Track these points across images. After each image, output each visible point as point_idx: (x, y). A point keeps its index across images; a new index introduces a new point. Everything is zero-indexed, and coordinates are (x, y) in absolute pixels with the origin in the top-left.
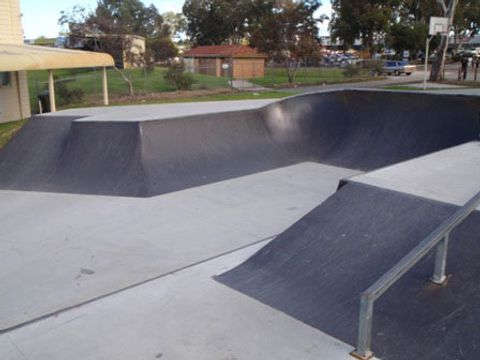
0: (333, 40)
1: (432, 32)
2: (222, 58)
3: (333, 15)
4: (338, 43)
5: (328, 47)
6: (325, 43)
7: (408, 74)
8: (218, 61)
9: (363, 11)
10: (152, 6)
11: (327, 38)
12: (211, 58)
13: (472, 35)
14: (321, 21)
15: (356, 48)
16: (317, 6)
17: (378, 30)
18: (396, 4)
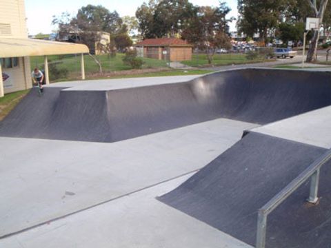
0: (239, 34)
1: (308, 28)
2: (163, 47)
3: (239, 17)
4: (243, 36)
5: (236, 39)
6: (234, 36)
7: (292, 57)
8: (160, 49)
9: (259, 14)
10: (115, 12)
11: (235, 32)
12: (156, 47)
14: (231, 21)
15: (255, 39)
16: (227, 11)
17: (270, 27)
18: (283, 9)
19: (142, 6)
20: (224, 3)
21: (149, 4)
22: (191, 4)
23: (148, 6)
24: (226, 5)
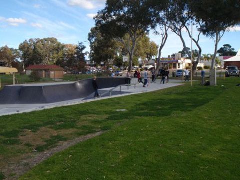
0: (92, 62)
1: (124, 61)
2: (45, 70)
3: (91, 51)
4: (94, 64)
5: (90, 66)
6: (88, 63)
7: (121, 76)
8: (44, 72)
9: (103, 51)
10: (6, 46)
11: (89, 61)
12: (40, 70)
13: (149, 60)
14: (86, 54)
15: (102, 66)
16: (84, 48)
17: (110, 58)
18: (117, 48)
19: (24, 42)
20: (82, 43)
21: (30, 42)
22: (60, 43)
23: (29, 43)
24: (83, 45)
